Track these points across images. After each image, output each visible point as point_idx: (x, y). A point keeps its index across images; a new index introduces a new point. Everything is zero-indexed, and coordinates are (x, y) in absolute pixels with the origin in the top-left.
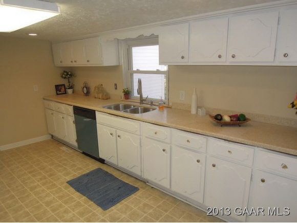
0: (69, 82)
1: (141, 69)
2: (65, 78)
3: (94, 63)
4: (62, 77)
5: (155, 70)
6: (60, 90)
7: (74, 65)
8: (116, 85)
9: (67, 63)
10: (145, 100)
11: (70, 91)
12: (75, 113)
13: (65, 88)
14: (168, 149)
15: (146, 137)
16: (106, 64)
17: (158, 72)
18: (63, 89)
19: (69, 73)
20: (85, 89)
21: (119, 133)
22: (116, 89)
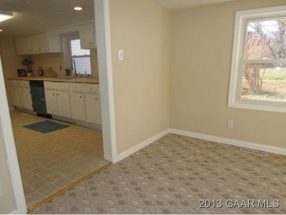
0: (28, 68)
1: (76, 55)
2: (25, 64)
3: (44, 51)
4: (23, 63)
5: (84, 55)
6: (21, 73)
7: (31, 53)
8: (61, 66)
9: (26, 52)
10: (78, 75)
11: (29, 74)
12: (30, 85)
13: (25, 73)
14: (83, 96)
15: (73, 92)
16: (52, 51)
17: (86, 56)
18: (24, 72)
19: (28, 61)
20: (40, 71)
21: (58, 92)
22: (61, 69)
